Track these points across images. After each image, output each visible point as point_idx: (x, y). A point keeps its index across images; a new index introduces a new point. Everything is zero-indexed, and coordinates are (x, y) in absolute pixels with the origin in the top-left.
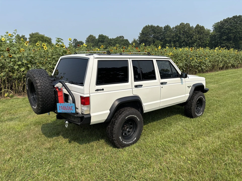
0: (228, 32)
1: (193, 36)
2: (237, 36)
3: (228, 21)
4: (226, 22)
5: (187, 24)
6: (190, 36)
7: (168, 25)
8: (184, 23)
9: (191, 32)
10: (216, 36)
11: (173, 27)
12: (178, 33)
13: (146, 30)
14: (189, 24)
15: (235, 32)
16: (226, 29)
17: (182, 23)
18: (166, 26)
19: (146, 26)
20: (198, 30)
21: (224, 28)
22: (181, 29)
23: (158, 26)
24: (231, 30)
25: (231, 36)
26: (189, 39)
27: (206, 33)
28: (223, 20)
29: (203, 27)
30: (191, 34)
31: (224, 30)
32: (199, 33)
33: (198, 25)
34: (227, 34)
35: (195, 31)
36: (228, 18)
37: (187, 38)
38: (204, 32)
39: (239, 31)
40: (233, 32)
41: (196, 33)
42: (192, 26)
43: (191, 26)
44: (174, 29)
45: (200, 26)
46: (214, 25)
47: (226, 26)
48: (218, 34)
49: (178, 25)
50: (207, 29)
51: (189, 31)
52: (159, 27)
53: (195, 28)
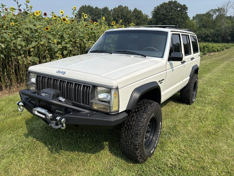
0: (164, 18)
1: (131, 21)
2: (172, 22)
3: (163, 6)
4: (162, 7)
5: (125, 7)
6: (128, 21)
7: (106, 7)
8: (122, 6)
9: (129, 16)
10: (152, 21)
11: (111, 9)
12: (116, 16)
13: (82, 11)
14: (127, 7)
15: (170, 18)
16: (162, 14)
17: (120, 6)
18: (104, 7)
19: (83, 6)
20: (136, 14)
21: (160, 14)
22: (119, 12)
23: (96, 7)
24: (166, 16)
25: (167, 22)
26: (127, 23)
27: (143, 18)
28: (159, 5)
29: (140, 12)
30: (129, 19)
31: (160, 16)
32: (136, 17)
33: (136, 9)
34: (163, 20)
35: (133, 15)
36: (164, 3)
37: (125, 22)
38: (141, 17)
39: (174, 18)
40: (169, 18)
41: (134, 17)
42: (131, 10)
43: (129, 9)
44: (112, 11)
45: (138, 10)
46: (152, 12)
47: (162, 12)
48: (154, 20)
49: (116, 7)
50: (145, 14)
51: (127, 15)
52: (98, 8)
53: (133, 12)
